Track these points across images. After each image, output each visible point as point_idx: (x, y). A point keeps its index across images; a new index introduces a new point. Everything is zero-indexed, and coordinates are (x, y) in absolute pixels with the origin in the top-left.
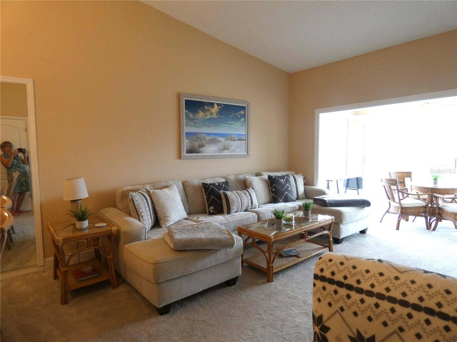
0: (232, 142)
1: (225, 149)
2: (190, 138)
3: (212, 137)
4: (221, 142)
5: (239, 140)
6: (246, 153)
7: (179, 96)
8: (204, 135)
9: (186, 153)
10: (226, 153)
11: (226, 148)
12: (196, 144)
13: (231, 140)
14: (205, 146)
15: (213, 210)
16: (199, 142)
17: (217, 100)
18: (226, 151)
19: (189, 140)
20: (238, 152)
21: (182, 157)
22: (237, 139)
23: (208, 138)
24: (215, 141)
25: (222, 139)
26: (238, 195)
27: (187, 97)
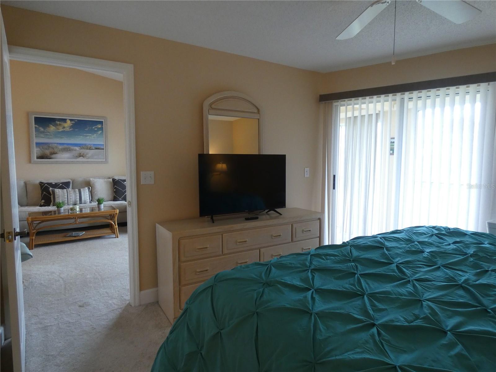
0: (88, 151)
1: (80, 156)
2: (41, 147)
3: (65, 146)
4: (75, 150)
5: (97, 149)
6: (105, 160)
7: (28, 114)
8: (56, 145)
9: (37, 159)
10: (80, 159)
11: (82, 155)
12: (47, 152)
13: (87, 149)
14: (58, 153)
15: (44, 203)
16: (51, 150)
17: (69, 117)
18: (81, 158)
19: (40, 148)
20: (95, 159)
21: (32, 162)
22: (94, 148)
23: (60, 147)
24: (68, 150)
25: (77, 148)
26: (66, 192)
27: (36, 115)
